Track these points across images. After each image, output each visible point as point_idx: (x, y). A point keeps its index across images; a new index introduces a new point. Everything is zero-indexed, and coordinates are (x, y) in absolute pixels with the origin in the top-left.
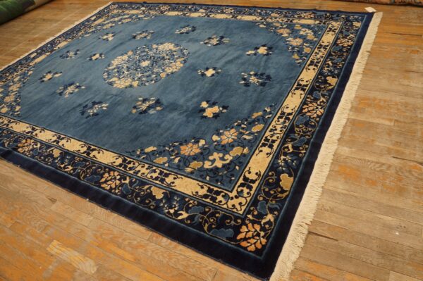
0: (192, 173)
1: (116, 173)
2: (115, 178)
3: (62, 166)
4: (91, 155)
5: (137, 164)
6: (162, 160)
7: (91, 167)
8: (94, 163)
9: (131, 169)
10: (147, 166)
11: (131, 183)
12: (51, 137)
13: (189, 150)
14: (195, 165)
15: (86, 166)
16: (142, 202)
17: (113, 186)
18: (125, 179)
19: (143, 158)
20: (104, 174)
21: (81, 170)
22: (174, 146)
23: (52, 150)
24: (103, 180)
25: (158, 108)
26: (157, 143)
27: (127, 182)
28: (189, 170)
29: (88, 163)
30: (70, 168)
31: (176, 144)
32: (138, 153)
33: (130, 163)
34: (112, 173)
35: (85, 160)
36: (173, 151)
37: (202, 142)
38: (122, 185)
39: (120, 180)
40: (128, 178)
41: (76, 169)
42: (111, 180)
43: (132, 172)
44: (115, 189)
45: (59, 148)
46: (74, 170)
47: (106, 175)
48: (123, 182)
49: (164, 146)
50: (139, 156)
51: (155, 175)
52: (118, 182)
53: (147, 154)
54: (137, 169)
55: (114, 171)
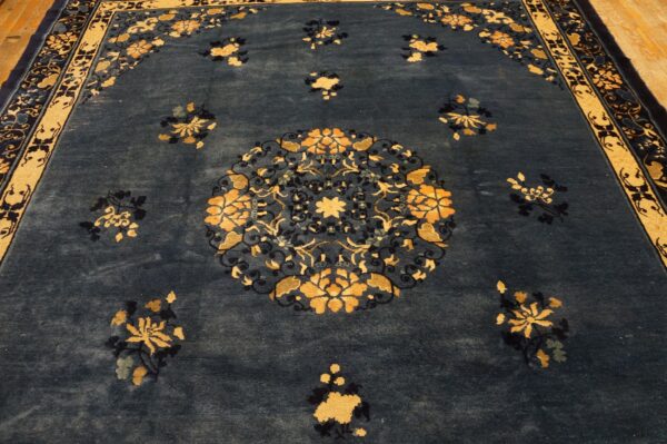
0: (529, 26)
1: (595, 81)
2: (601, 77)
3: (656, 143)
4: (607, 123)
5: (565, 71)
6: (539, 54)
7: (618, 109)
8: (611, 111)
9: (576, 72)
10: (558, 61)
11: (590, 61)
12: (650, 211)
13: (504, 40)
14: (517, 28)
15: (624, 116)
16: (594, 42)
17: (609, 74)
18: (592, 69)
19: (553, 68)
20: (609, 91)
21: (633, 115)
22: (511, 53)
23: (661, 180)
24: (615, 86)
25: (461, 99)
26: (522, 68)
27: (592, 65)
28: (527, 30)
29: (620, 117)
30: (647, 132)
31: (506, 52)
32: (551, 78)
33: (570, 78)
34: (600, 85)
35: (620, 123)
36: (519, 50)
37: (482, 35)
38: (600, 67)
39: (597, 73)
40: (588, 67)
41: (639, 123)
42: (607, 79)
43: (579, 69)
44: (610, 70)
45: (646, 175)
46: (643, 124)
47: (607, 87)
48: (596, 69)
49: (520, 60)
50: (554, 74)
51: (561, 50)
52: (602, 73)
53: (544, 69)
54: (571, 66)
55: (596, 85)
